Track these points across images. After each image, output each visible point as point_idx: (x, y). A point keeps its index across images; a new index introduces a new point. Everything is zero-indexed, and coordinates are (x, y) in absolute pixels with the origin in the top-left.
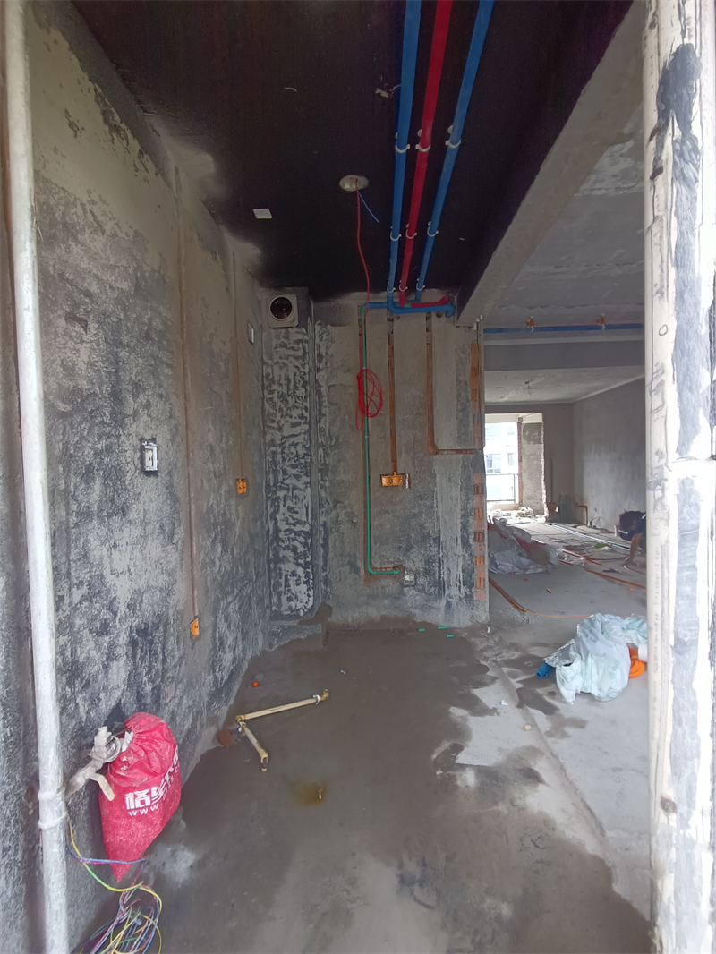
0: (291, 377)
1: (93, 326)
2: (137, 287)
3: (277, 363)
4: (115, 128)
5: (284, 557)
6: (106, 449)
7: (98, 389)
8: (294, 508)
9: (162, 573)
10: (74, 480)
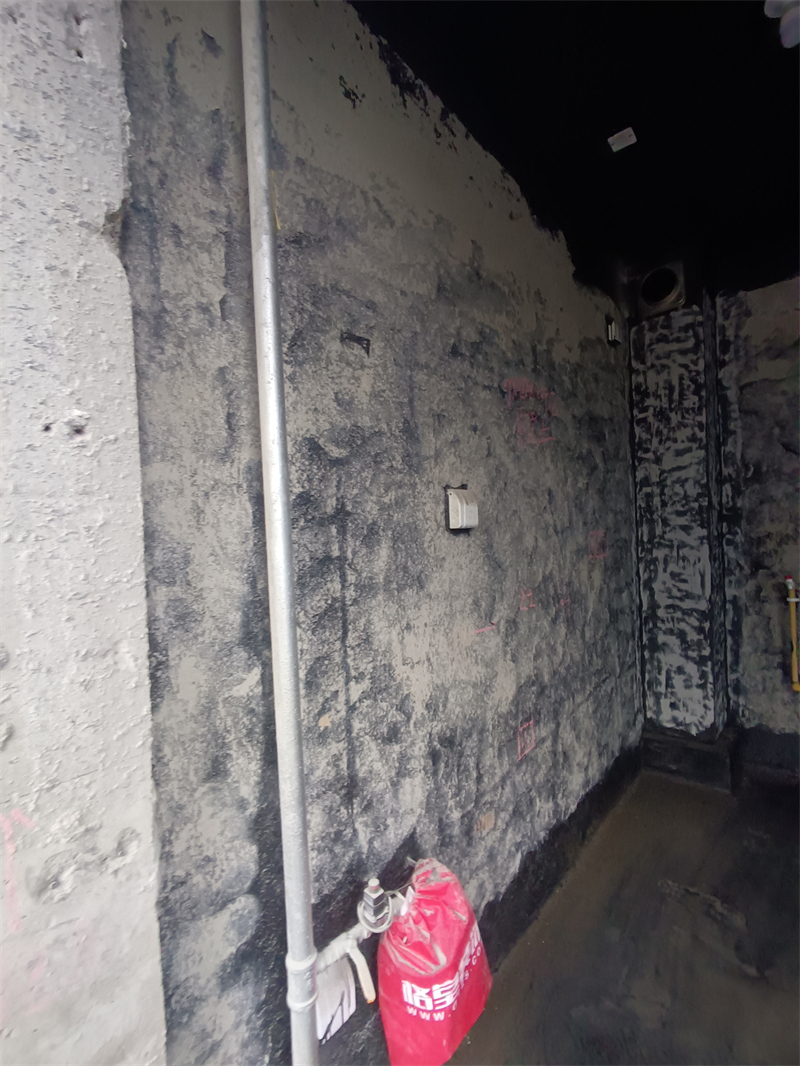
0: (675, 382)
1: (377, 346)
2: (440, 289)
3: (653, 366)
4: (406, 88)
5: (664, 644)
6: (396, 503)
7: (384, 426)
8: (680, 574)
9: (477, 662)
10: (351, 544)
